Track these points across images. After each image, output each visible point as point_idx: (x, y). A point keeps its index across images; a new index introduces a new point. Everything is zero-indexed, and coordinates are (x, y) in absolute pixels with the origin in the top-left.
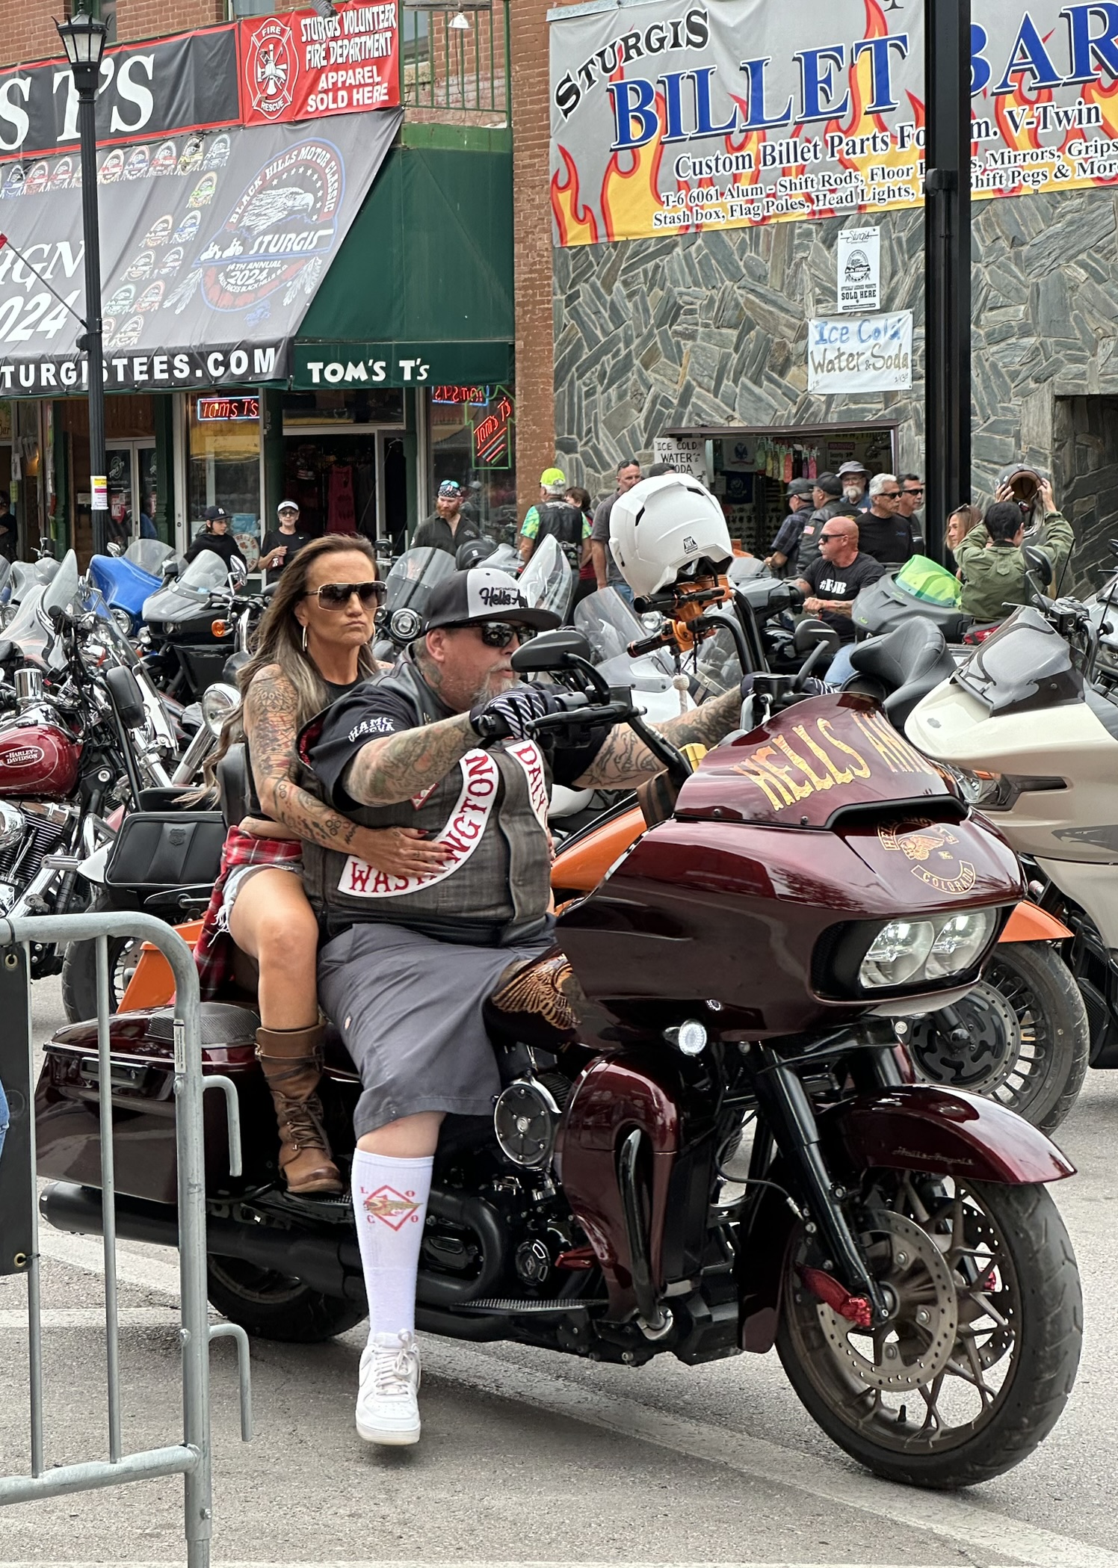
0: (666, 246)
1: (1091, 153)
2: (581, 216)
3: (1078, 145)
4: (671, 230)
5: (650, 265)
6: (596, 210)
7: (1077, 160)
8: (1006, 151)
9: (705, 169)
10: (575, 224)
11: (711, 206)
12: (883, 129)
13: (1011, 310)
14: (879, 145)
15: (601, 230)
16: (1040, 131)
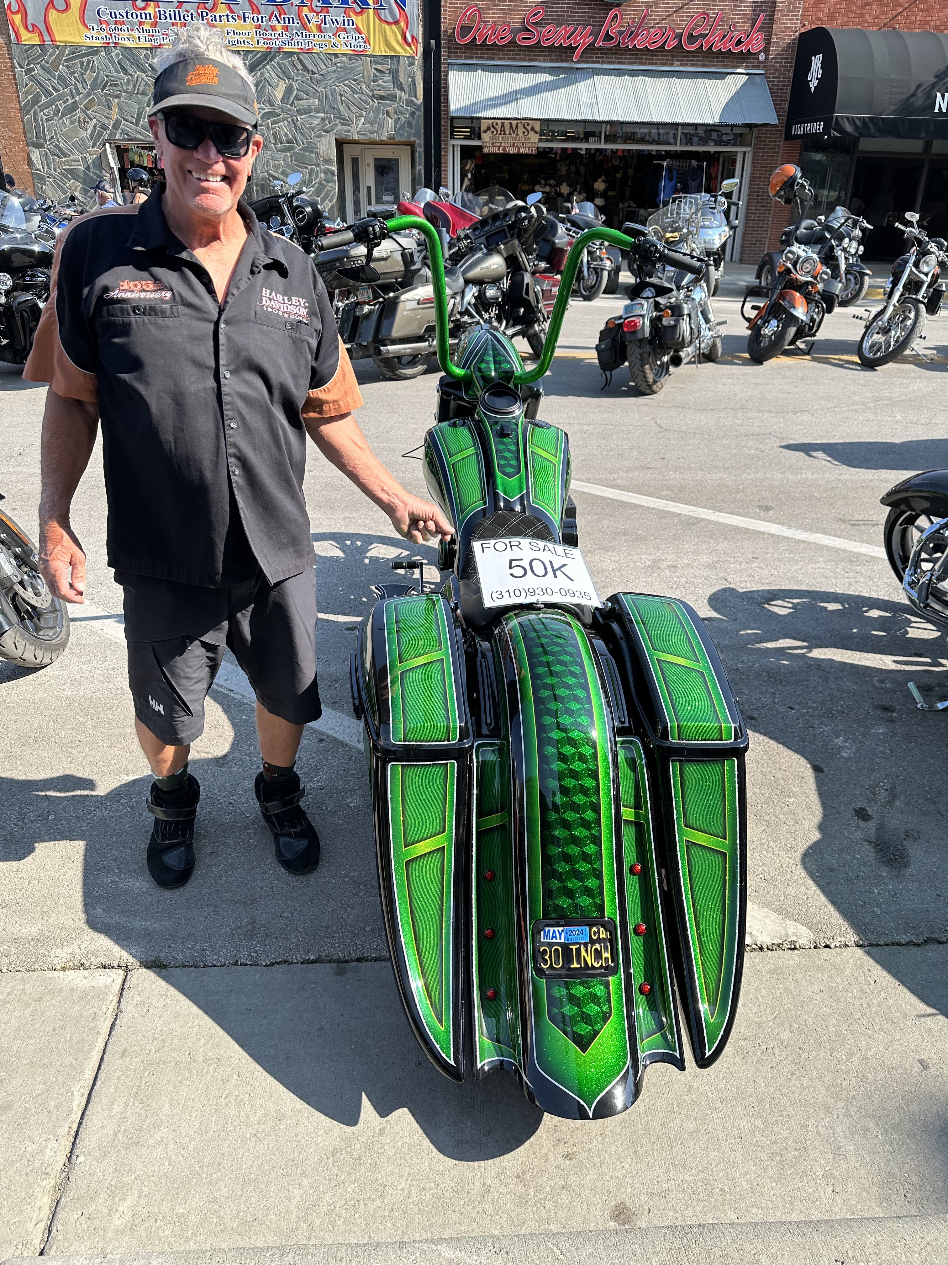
0: (93, 51)
1: (350, 38)
2: (31, 29)
3: (343, 34)
4: (98, 43)
5: (85, 59)
6: (43, 28)
7: (343, 41)
8: (304, 32)
9: (118, 16)
10: (26, 32)
11: (125, 34)
12: (232, 12)
13: (311, 101)
14: (230, 19)
15: (47, 38)
16: (323, 25)
